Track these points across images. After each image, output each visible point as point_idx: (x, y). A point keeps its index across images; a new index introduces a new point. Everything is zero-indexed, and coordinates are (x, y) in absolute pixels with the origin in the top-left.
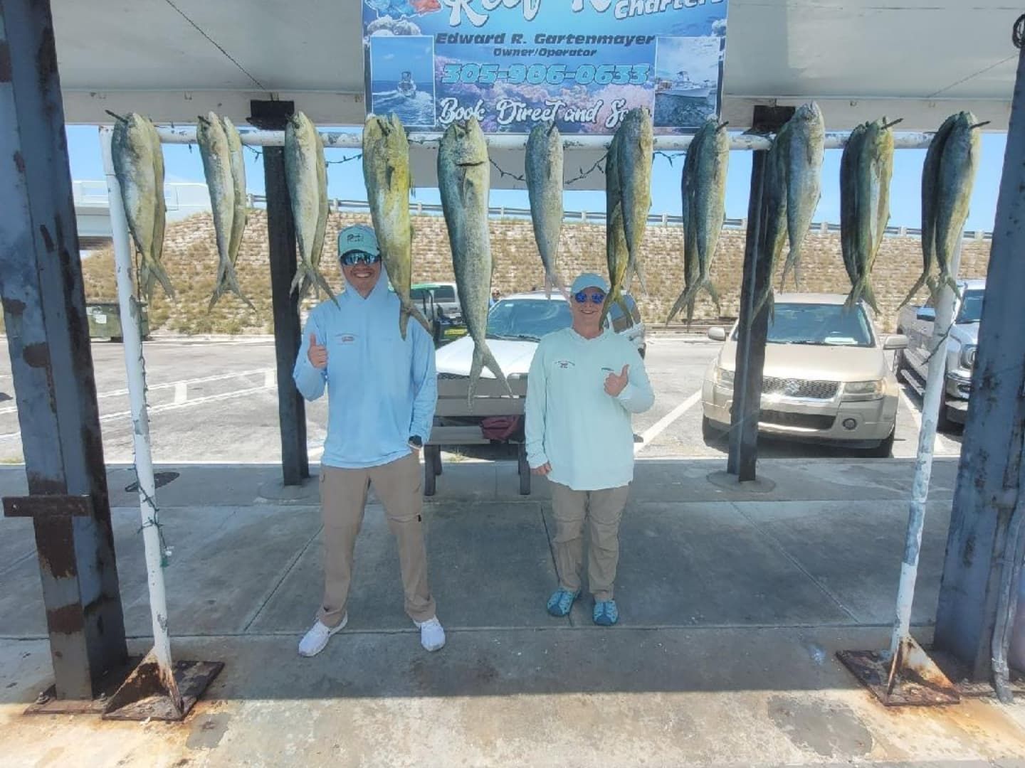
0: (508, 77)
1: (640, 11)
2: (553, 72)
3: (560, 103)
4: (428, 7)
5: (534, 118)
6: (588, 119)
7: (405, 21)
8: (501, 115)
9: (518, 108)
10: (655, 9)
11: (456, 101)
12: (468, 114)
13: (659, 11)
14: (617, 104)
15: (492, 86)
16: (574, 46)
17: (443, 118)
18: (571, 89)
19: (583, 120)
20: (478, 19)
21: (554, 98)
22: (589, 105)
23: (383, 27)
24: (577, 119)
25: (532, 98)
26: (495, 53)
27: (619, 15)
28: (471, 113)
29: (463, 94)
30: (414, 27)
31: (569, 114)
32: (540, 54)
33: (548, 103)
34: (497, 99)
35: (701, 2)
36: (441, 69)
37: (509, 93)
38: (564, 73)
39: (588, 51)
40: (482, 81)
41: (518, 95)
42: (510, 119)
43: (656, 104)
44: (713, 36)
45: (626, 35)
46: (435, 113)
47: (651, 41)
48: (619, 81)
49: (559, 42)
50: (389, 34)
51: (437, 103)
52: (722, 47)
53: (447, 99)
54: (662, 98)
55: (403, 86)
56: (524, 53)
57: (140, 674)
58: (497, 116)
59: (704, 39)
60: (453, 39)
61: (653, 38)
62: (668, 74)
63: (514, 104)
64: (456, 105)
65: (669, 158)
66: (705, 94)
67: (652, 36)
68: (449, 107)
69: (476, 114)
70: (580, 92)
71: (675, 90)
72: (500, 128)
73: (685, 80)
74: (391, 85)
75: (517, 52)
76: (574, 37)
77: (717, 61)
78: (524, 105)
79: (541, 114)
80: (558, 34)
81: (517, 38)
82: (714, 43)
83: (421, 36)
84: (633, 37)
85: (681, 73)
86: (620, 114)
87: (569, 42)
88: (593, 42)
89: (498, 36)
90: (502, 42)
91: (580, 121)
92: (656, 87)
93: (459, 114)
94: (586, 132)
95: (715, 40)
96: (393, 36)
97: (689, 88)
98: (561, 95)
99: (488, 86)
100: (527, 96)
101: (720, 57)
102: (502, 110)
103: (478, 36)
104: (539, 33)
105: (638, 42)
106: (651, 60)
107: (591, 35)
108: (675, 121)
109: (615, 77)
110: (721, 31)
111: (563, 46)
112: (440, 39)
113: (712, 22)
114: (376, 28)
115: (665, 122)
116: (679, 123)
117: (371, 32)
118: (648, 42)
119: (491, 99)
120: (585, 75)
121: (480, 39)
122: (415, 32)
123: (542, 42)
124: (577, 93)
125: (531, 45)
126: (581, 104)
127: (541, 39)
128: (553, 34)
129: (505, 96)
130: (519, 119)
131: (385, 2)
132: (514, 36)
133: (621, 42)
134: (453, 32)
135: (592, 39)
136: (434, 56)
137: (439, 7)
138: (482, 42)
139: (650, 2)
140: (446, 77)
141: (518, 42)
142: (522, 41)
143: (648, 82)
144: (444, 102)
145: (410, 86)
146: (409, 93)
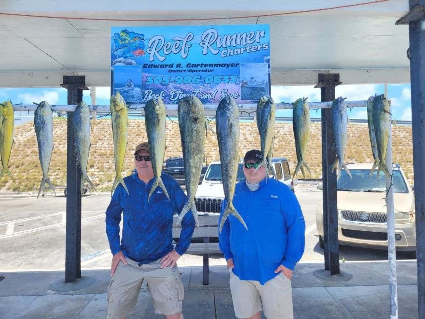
0: (175, 81)
1: (232, 54)
2: (195, 78)
3: (198, 91)
4: (140, 54)
6: (211, 98)
7: (129, 59)
8: (172, 97)
9: (180, 94)
10: (239, 53)
11: (152, 91)
12: (157, 96)
13: (240, 53)
14: (224, 91)
15: (168, 85)
16: (204, 68)
17: (146, 99)
18: (203, 85)
19: (209, 98)
20: (162, 59)
21: (196, 90)
22: (212, 92)
23: (120, 62)
24: (206, 98)
25: (186, 90)
26: (169, 72)
27: (223, 55)
29: (155, 88)
30: (133, 62)
31: (203, 96)
32: (189, 71)
33: (193, 91)
34: (169, 91)
35: (259, 49)
36: (145, 78)
37: (176, 88)
38: (200, 79)
39: (210, 70)
40: (163, 83)
41: (180, 88)
42: (176, 98)
43: (241, 91)
44: (265, 63)
45: (226, 63)
46: (142, 96)
47: (238, 66)
48: (225, 82)
49: (197, 66)
50: (123, 64)
51: (143, 92)
52: (269, 67)
53: (148, 91)
54: (244, 89)
55: (128, 85)
56: (181, 71)
58: (171, 97)
59: (260, 64)
60: (151, 66)
61: (238, 64)
62: (246, 79)
63: (178, 92)
64: (152, 93)
65: (249, 113)
66: (264, 86)
68: (149, 94)
70: (208, 87)
71: (250, 85)
72: (172, 102)
73: (254, 80)
74: (123, 85)
75: (179, 71)
76: (203, 65)
77: (267, 73)
78: (182, 92)
80: (197, 64)
81: (178, 65)
83: (136, 65)
84: (229, 64)
85: (252, 78)
86: (225, 95)
87: (201, 67)
88: (212, 66)
89: (170, 65)
90: (172, 67)
92: (241, 84)
93: (153, 97)
94: (210, 103)
95: (266, 65)
96: (124, 65)
97: (256, 84)
98: (199, 88)
99: (166, 85)
100: (183, 89)
101: (269, 71)
102: (173, 95)
103: (161, 65)
104: (188, 63)
105: (232, 66)
106: (238, 74)
107: (211, 64)
108: (250, 98)
109: (223, 80)
110: (268, 61)
111: (199, 68)
112: (145, 66)
113: (264, 57)
114: (117, 62)
116: (252, 99)
117: (114, 64)
118: (236, 66)
119: (168, 90)
120: (209, 80)
121: (163, 66)
122: (134, 64)
123: (190, 67)
124: (206, 87)
125: (185, 68)
126: (208, 92)
127: (189, 66)
128: (195, 64)
129: (174, 89)
130: (180, 98)
131: (121, 52)
132: (177, 65)
133: (224, 66)
134: (151, 63)
135: (211, 65)
136: (142, 73)
137: (145, 54)
138: (163, 67)
139: (236, 50)
140: (147, 81)
141: (179, 67)
142: (181, 66)
143: (237, 82)
144: (146, 92)
145: (131, 86)
146: (131, 88)
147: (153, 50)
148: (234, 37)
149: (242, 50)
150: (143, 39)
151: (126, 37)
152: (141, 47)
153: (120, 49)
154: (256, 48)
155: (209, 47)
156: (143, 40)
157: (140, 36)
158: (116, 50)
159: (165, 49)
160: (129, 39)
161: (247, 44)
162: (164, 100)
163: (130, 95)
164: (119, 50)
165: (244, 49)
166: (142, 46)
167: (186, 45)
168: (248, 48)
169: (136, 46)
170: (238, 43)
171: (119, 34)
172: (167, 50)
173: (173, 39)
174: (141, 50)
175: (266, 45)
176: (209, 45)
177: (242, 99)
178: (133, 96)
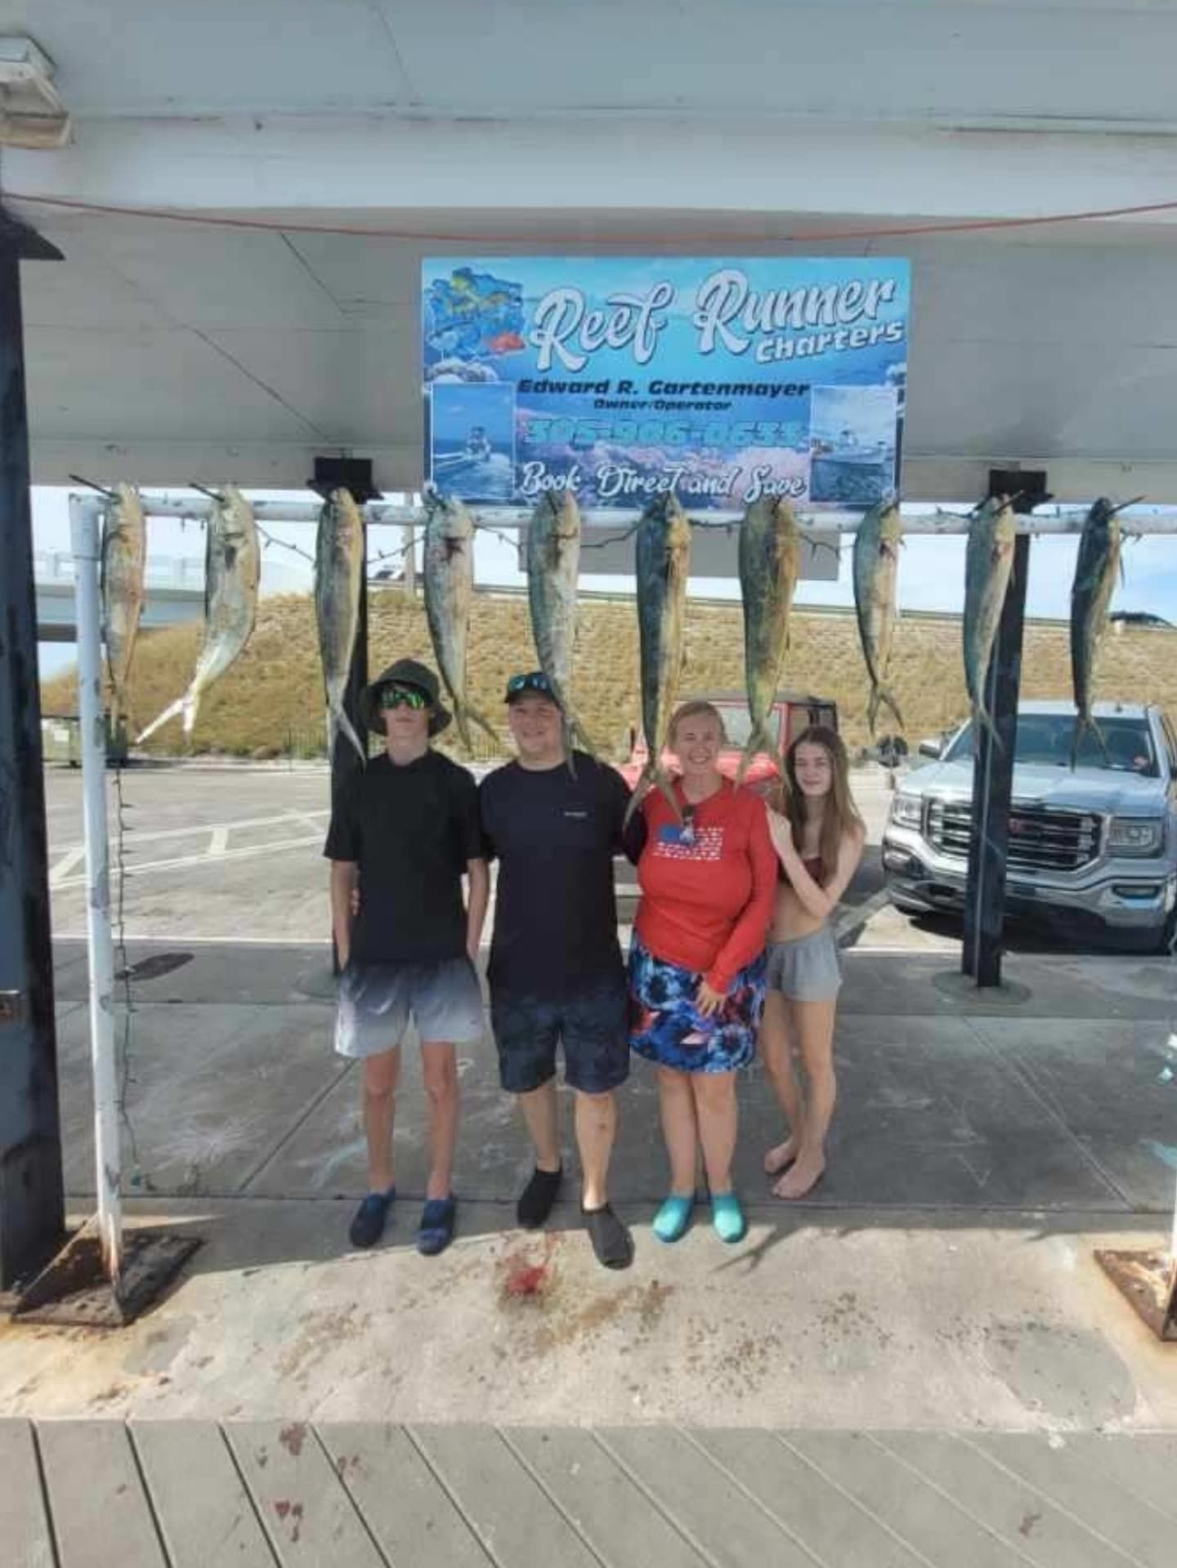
0: (612, 436)
1: (789, 353)
2: (672, 431)
3: (682, 470)
4: (509, 347)
5: (647, 489)
6: (720, 491)
7: (477, 364)
8: (603, 485)
9: (626, 476)
10: (810, 350)
11: (542, 467)
12: (559, 483)
13: (816, 353)
14: (759, 474)
15: (591, 447)
16: (701, 398)
17: (526, 489)
18: (698, 453)
19: (713, 491)
20: (574, 363)
21: (674, 464)
22: (723, 473)
23: (449, 371)
24: (705, 490)
25: (643, 464)
26: (596, 405)
27: (761, 358)
28: (563, 482)
29: (552, 457)
30: (489, 371)
31: (695, 485)
32: (657, 407)
33: (666, 470)
34: (597, 464)
35: (872, 340)
36: (524, 425)
37: (615, 457)
38: (688, 431)
39: (721, 404)
40: (577, 441)
41: (627, 459)
42: (615, 491)
43: (813, 473)
44: (889, 385)
45: (770, 382)
46: (514, 482)
47: (805, 392)
48: (763, 443)
49: (682, 391)
51: (517, 469)
52: (901, 399)
53: (532, 464)
54: (820, 465)
56: (633, 406)
57: (72, 1252)
58: (599, 486)
59: (875, 389)
60: (544, 386)
61: (803, 388)
62: (829, 435)
63: (620, 471)
64: (542, 470)
66: (879, 460)
67: (804, 383)
68: (534, 474)
69: (569, 483)
70: (710, 457)
71: (838, 454)
72: (601, 501)
73: (850, 441)
75: (625, 404)
76: (700, 386)
77: (894, 418)
78: (634, 472)
79: (655, 485)
80: (680, 381)
81: (625, 386)
82: (890, 394)
83: (498, 383)
84: (780, 386)
85: (846, 433)
86: (763, 486)
87: (694, 392)
88: (727, 392)
89: (600, 385)
90: (605, 391)
91: (708, 494)
92: (812, 450)
94: (717, 507)
95: (892, 390)
96: (461, 382)
97: (856, 452)
98: (684, 459)
99: (588, 448)
100: (639, 461)
101: (898, 413)
102: (604, 478)
103: (573, 385)
104: (655, 379)
105: (786, 392)
106: (805, 416)
107: (724, 383)
108: (838, 495)
109: (756, 438)
110: (899, 379)
111: (687, 397)
112: (524, 386)
113: (887, 367)
114: (441, 372)
115: (826, 495)
116: (843, 497)
117: (432, 378)
118: (801, 393)
119: (590, 463)
120: (716, 435)
121: (576, 388)
122: (492, 376)
123: (658, 392)
124: (703, 458)
125: (644, 395)
126: (710, 472)
127: (657, 387)
128: (673, 381)
129: (609, 461)
130: (626, 490)
131: (451, 338)
132: (622, 384)
133: (765, 393)
134: (540, 378)
135: (725, 388)
136: (515, 410)
137: (523, 347)
138: (578, 391)
139: (802, 341)
140: (530, 435)
141: (627, 391)
142: (632, 390)
143: (802, 445)
144: (527, 468)
145: (482, 447)
146: (480, 456)
147: (549, 332)
148: (797, 299)
149: (822, 341)
150: (519, 299)
151: (468, 293)
152: (512, 326)
153: (449, 329)
154: (865, 335)
155: (722, 329)
156: (517, 304)
157: (512, 290)
158: (438, 334)
159: (585, 332)
160: (475, 298)
161: (839, 325)
162: (580, 496)
163: (478, 475)
164: (447, 335)
165: (828, 338)
166: (515, 322)
167: (651, 320)
168: (840, 335)
169: (497, 320)
170: (811, 316)
171: (445, 283)
172: (591, 336)
173: (611, 301)
174: (512, 333)
175: (897, 328)
176: (719, 323)
177: (813, 499)
178: (486, 480)
